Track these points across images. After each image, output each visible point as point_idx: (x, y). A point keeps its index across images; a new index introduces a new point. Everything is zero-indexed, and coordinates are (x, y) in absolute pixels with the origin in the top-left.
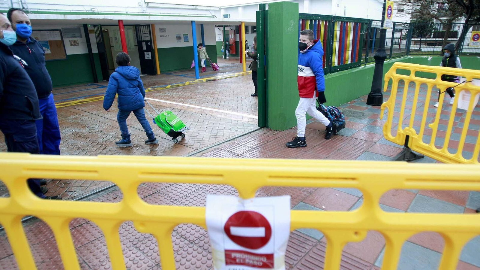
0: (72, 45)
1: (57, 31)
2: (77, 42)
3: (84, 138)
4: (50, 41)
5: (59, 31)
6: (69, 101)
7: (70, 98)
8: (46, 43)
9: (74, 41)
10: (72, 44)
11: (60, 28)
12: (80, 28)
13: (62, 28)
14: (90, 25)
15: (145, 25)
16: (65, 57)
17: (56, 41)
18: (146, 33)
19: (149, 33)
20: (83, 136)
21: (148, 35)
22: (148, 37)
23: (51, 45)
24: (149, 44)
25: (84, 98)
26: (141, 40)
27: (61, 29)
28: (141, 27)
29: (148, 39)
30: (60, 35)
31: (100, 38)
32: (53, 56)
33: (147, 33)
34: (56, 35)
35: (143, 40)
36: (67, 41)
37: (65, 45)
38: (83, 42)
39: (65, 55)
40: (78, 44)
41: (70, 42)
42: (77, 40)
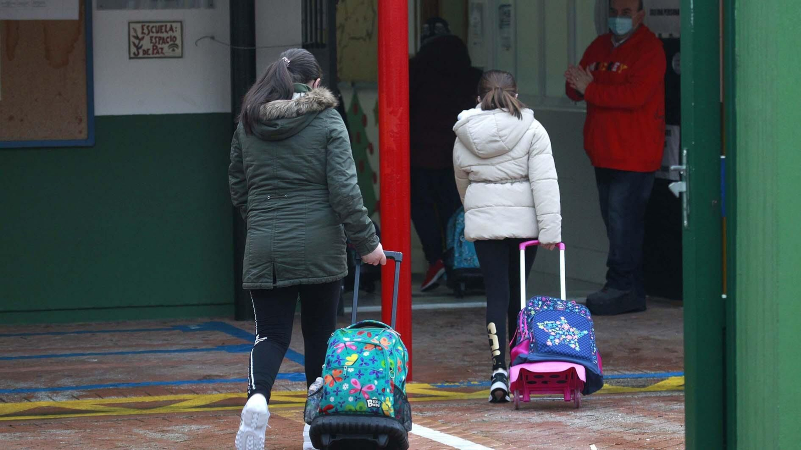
0: (137, 53)
2: (177, 34)
4: (9, 25)
9: (159, 30)
10: (138, 48)
16: (84, 125)
17: (46, 25)
23: (9, 53)
32: (12, 118)
36: (112, 28)
37: (94, 54)
38: (213, 38)
39: (85, 119)
40: (178, 51)
41: (132, 33)
42: (174, 25)
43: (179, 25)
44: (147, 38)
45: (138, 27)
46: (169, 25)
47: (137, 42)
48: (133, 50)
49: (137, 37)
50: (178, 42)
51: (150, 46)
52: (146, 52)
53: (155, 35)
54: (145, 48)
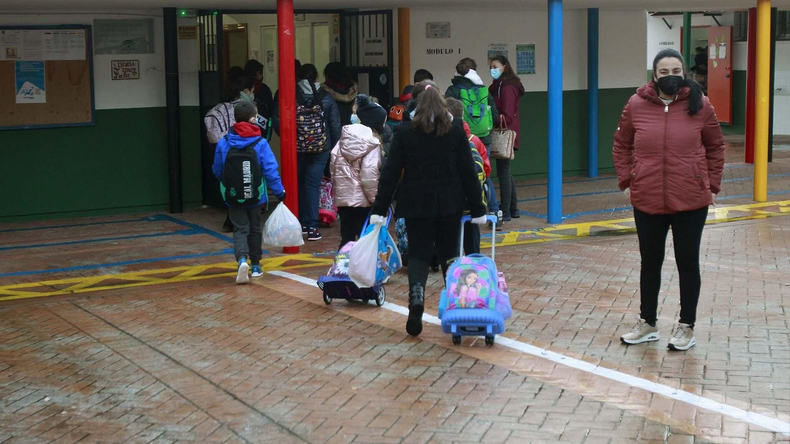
0: (116, 77)
1: (77, 31)
2: (136, 67)
3: (74, 436)
4: (49, 63)
5: (83, 31)
6: (68, 276)
7: (75, 263)
8: (38, 70)
9: (127, 65)
10: (116, 74)
11: (88, 20)
12: (150, 23)
13: (95, 20)
14: (190, 10)
15: (376, 13)
16: (90, 115)
17: (68, 63)
18: (374, 41)
19: (385, 40)
20: (70, 428)
21: (383, 47)
22: (381, 54)
23: (50, 78)
24: (383, 79)
25: (122, 268)
26: (354, 64)
27: (92, 23)
28: (360, 17)
29: (382, 61)
30: (84, 43)
31: (213, 55)
32: (52, 112)
33: (380, 41)
34: (72, 41)
35: (361, 65)
36: (103, 64)
37: (94, 76)
38: (154, 68)
39: (90, 112)
40: (136, 76)
41: (113, 66)
42: (134, 62)
43: (137, 62)
44: (121, 69)
45: (116, 63)
46: (132, 62)
47: (116, 71)
48: (114, 75)
49: (115, 69)
50: (137, 71)
51: (123, 73)
52: (120, 76)
53: (125, 67)
54: (120, 74)
